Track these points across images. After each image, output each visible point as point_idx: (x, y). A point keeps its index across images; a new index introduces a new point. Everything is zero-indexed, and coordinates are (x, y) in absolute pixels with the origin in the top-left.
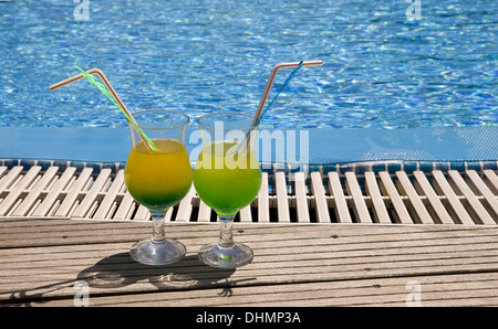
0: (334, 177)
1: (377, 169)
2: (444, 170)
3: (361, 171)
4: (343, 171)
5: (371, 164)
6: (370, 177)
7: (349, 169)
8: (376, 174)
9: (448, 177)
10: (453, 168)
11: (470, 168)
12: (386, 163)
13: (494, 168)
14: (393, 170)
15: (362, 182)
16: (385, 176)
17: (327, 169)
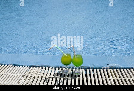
0: (102, 70)
1: (110, 68)
2: (123, 69)
3: (107, 69)
4: (103, 69)
5: (109, 67)
6: (109, 70)
7: (105, 68)
8: (110, 69)
9: (124, 70)
10: (125, 68)
11: (128, 68)
12: (112, 67)
13: (133, 68)
14: (113, 69)
15: (107, 71)
16: (112, 70)
17: (100, 68)
